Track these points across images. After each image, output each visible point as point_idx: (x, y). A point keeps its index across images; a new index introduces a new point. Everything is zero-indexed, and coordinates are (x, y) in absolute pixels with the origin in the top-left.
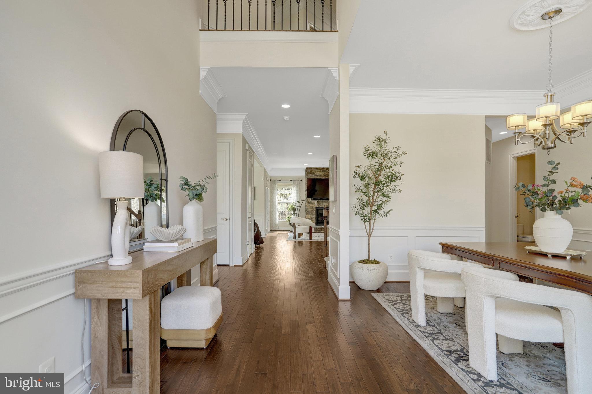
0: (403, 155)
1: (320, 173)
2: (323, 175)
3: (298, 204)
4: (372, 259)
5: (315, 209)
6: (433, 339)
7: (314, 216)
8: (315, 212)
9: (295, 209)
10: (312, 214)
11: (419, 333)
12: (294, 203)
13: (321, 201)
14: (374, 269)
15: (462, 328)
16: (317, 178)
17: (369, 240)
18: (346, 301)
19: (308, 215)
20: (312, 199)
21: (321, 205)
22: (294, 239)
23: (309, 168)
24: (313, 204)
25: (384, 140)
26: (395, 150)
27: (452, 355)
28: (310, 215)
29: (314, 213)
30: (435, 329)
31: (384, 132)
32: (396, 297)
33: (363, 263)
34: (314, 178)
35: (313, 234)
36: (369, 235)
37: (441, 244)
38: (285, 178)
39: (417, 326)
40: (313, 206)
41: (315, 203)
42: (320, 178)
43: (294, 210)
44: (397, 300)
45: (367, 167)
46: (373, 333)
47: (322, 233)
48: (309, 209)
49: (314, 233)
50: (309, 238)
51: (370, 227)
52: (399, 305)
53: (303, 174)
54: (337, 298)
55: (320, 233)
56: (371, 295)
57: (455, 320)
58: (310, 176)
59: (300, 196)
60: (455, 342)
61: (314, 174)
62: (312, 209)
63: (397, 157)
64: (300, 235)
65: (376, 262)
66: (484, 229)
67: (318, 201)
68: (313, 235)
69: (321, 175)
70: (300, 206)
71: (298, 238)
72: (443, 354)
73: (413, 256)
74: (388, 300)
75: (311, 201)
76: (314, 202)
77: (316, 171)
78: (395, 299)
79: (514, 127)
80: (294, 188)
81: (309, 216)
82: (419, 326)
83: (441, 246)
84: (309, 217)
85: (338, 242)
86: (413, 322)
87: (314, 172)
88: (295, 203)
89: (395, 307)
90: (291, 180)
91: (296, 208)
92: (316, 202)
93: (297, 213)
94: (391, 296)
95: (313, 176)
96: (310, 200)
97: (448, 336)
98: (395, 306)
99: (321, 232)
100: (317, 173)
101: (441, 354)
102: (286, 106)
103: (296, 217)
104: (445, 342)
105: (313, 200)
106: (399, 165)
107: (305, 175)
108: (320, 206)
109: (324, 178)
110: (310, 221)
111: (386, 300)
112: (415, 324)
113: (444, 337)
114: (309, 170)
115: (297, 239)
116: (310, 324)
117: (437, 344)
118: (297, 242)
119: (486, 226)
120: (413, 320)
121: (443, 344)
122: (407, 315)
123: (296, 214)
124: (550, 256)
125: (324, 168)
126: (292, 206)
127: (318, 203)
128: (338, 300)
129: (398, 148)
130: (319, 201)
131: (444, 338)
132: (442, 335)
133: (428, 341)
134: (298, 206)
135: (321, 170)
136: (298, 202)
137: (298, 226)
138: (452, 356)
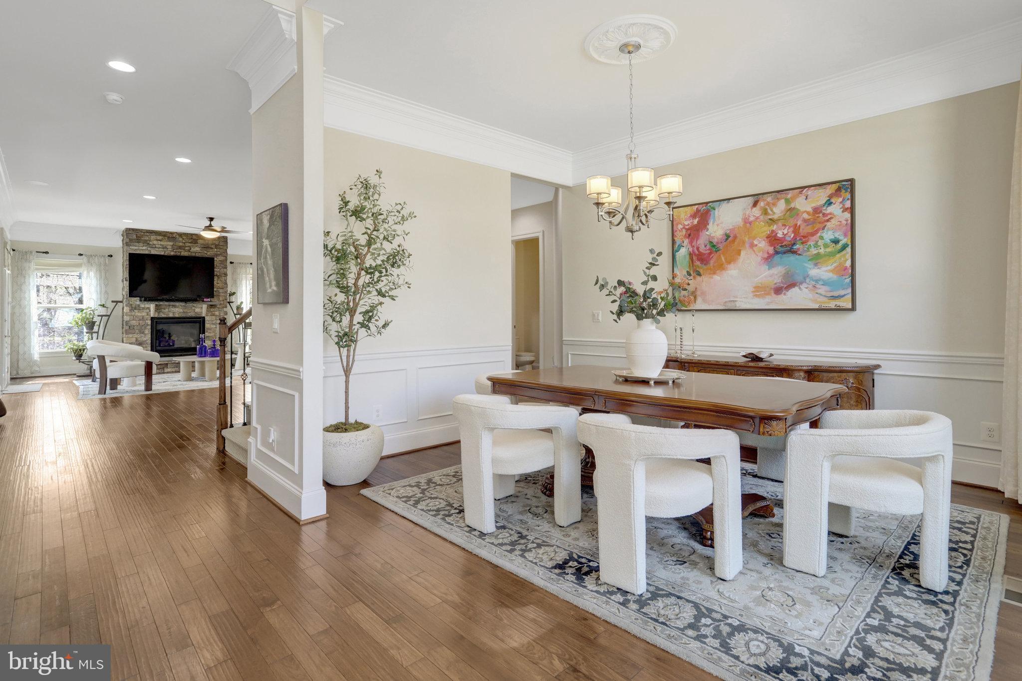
0: (409, 218)
1: (162, 243)
2: (169, 247)
3: (103, 311)
4: (352, 420)
5: (149, 322)
6: (521, 553)
7: (148, 338)
8: (149, 327)
9: (93, 323)
10: (143, 333)
11: (495, 548)
12: (89, 308)
13: (167, 303)
14: (363, 441)
15: (543, 518)
16: (154, 252)
17: (347, 382)
18: (318, 521)
19: (131, 336)
20: (143, 299)
21: (164, 313)
22: (100, 393)
23: (133, 230)
24: (145, 311)
25: (375, 187)
26: (399, 207)
27: (566, 571)
28: (136, 336)
29: (148, 331)
30: (512, 532)
31: (377, 171)
32: (408, 488)
33: (338, 432)
34: (147, 252)
35: (154, 377)
36: (347, 371)
37: (489, 379)
38: (63, 250)
39: (482, 535)
40: (144, 314)
41: (149, 308)
42: (162, 253)
43: (91, 325)
44: (414, 493)
45: (340, 235)
46: (419, 579)
47: (168, 373)
48: (134, 323)
49: (157, 374)
50: (143, 387)
51: (348, 356)
52: (424, 503)
53: (116, 243)
54: (297, 521)
55: (164, 373)
56: (359, 494)
57: (524, 506)
58: (137, 248)
59: (106, 292)
60: (553, 546)
61: (147, 243)
62: (141, 322)
63: (399, 222)
64: (115, 383)
65: (360, 426)
66: (510, 348)
67: (157, 303)
68: (154, 381)
69: (166, 248)
70: (109, 316)
71: (111, 391)
72: (555, 575)
73: (473, 408)
74: (398, 497)
75: (138, 303)
76: (147, 306)
77: (153, 237)
78: (409, 492)
79: (595, 195)
80: (88, 272)
81: (133, 337)
82: (485, 535)
83: (489, 383)
84: (134, 340)
85: (297, 395)
86: (472, 529)
87: (146, 240)
88: (93, 309)
89: (421, 510)
90: (81, 255)
91: (97, 319)
92: (152, 306)
93: (98, 333)
94: (402, 487)
95: (144, 248)
96: (136, 301)
97: (536, 538)
98: (419, 506)
99: (166, 370)
100: (155, 242)
101: (552, 577)
102: (121, 66)
103: (100, 342)
104: (541, 551)
105: (145, 301)
106: (401, 237)
107: (120, 244)
108: (163, 316)
109: (172, 254)
110: (138, 349)
111: (395, 499)
112: (477, 533)
113: (533, 542)
114: (132, 235)
115: (110, 393)
116: (268, 609)
117: (534, 561)
118: (108, 401)
119: (513, 342)
120: (468, 526)
121: (540, 556)
122: (451, 518)
123: (95, 335)
124: (652, 383)
125: (172, 233)
126: (84, 315)
127: (157, 308)
128: (301, 523)
129: (403, 204)
130: (161, 303)
131: (535, 545)
132: (528, 540)
133: (516, 557)
134: (102, 316)
135: (165, 236)
136: (103, 306)
137: (111, 361)
138: (568, 574)
